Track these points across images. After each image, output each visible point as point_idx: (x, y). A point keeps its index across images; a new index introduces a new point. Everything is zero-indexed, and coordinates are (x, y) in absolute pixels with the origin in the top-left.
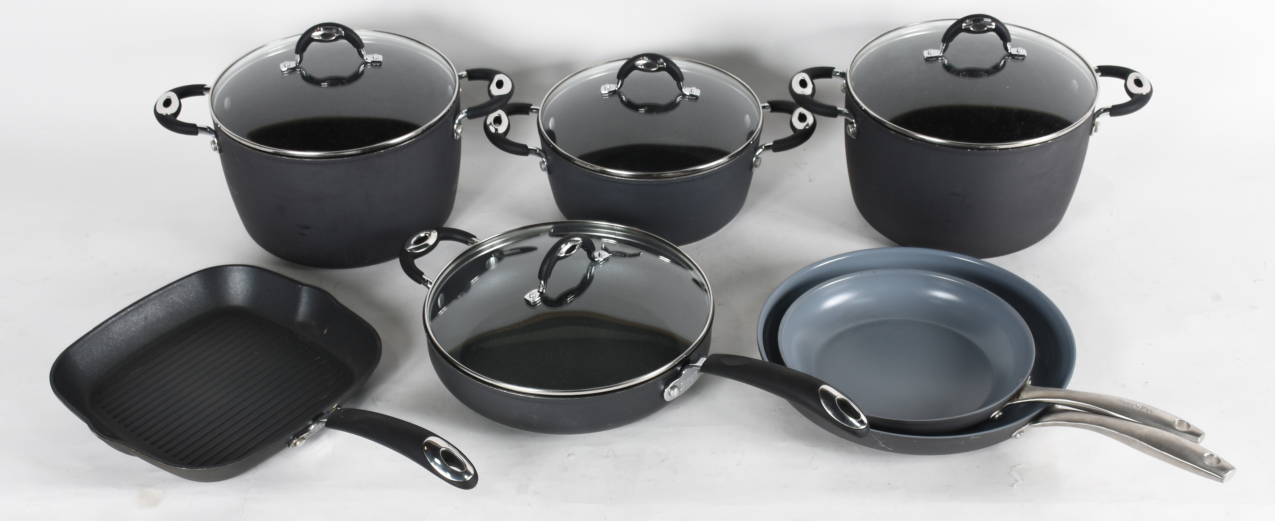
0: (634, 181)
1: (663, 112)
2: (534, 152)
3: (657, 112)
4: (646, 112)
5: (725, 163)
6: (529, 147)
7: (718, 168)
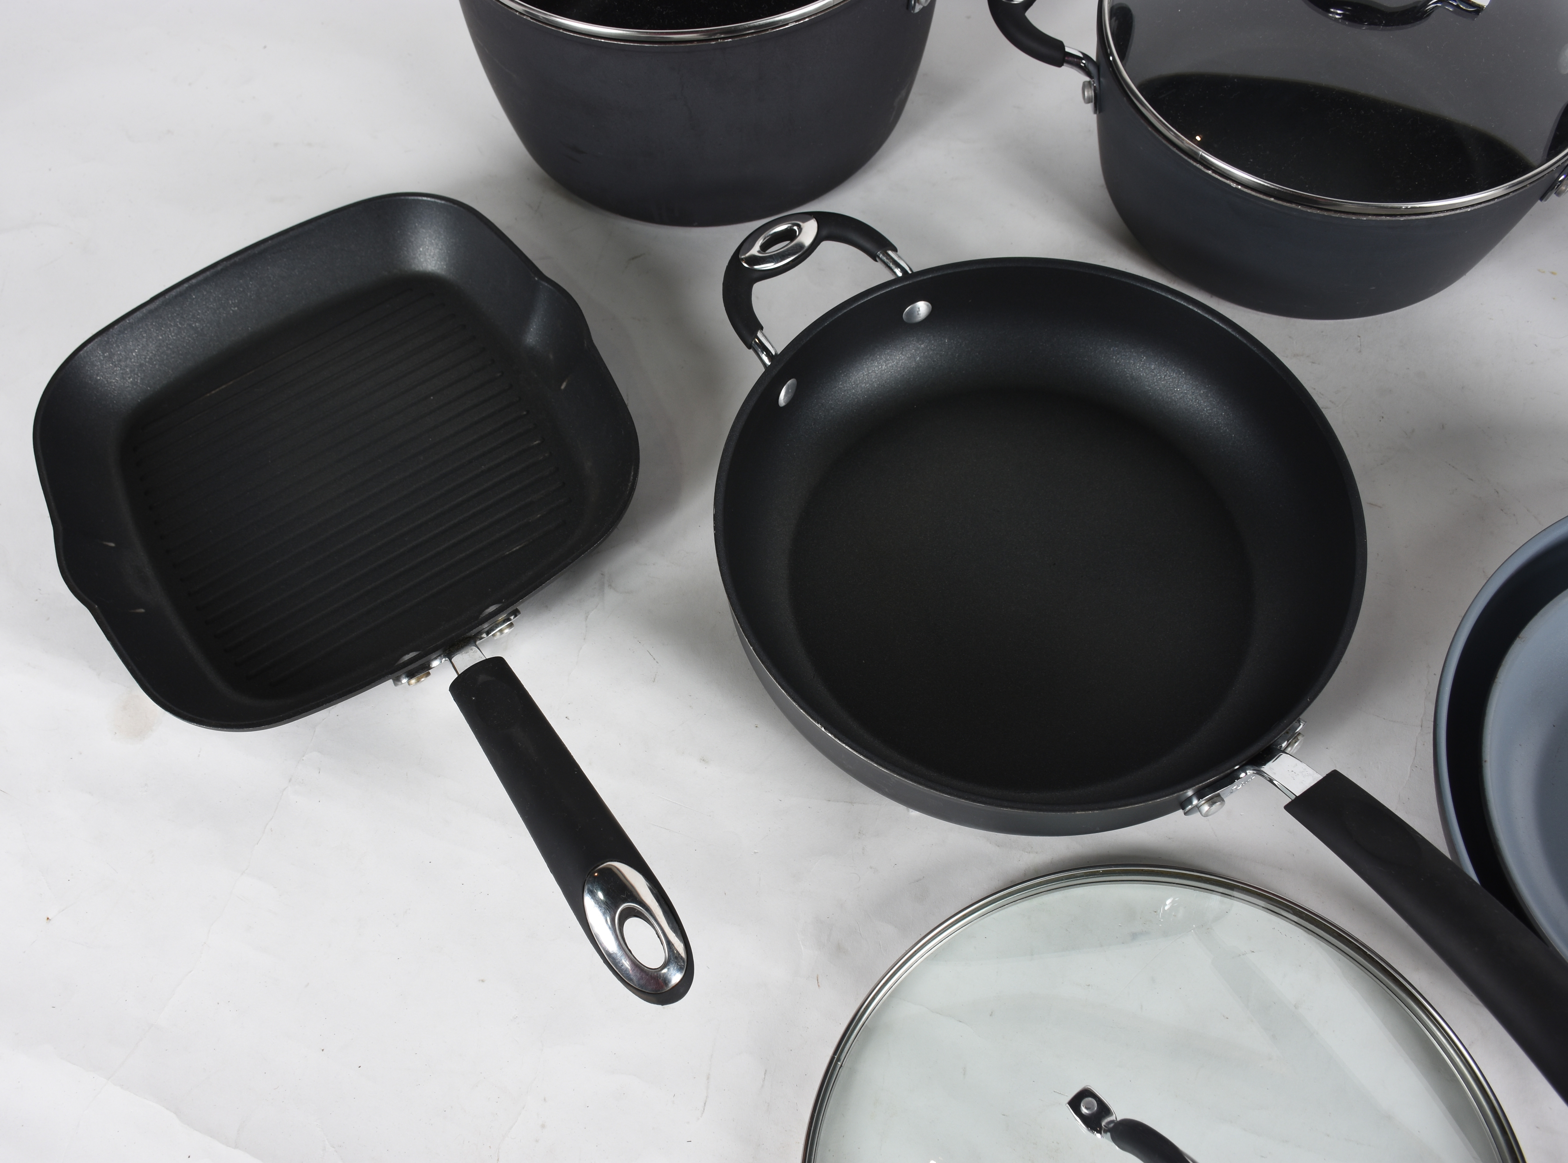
0: (1271, 202)
1: (1386, 25)
2: (1074, 61)
3: (1370, 24)
4: (1345, 17)
5: (1494, 199)
6: (1067, 50)
7: (1473, 208)
